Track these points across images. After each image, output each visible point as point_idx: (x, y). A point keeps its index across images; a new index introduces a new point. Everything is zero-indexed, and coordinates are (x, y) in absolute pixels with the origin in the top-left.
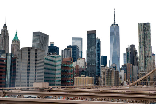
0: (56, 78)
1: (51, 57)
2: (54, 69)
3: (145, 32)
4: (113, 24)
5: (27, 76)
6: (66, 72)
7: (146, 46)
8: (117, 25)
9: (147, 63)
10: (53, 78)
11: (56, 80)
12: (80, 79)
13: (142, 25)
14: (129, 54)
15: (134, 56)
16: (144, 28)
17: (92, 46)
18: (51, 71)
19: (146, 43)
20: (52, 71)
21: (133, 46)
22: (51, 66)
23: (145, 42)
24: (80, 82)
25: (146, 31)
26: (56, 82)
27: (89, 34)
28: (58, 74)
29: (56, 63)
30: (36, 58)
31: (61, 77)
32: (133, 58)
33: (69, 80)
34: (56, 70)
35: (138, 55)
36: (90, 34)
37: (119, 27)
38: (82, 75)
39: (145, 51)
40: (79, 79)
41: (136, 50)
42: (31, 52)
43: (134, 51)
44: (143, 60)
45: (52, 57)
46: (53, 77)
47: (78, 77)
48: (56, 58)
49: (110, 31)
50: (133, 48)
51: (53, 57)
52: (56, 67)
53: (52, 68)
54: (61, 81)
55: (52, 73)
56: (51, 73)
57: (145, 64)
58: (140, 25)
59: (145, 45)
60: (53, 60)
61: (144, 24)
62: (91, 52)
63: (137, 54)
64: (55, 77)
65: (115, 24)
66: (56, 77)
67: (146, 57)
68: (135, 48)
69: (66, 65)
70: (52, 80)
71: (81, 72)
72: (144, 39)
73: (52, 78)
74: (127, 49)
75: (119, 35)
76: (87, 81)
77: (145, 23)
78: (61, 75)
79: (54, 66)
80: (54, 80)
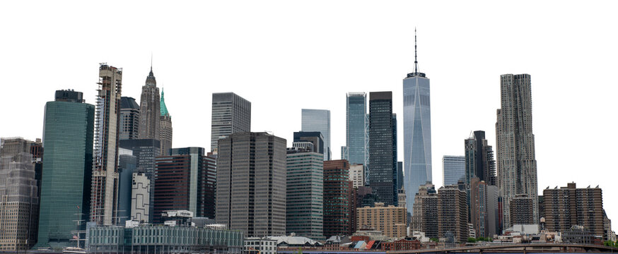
0: (313, 210)
1: (298, 158)
2: (306, 187)
3: (518, 99)
4: (412, 74)
5: (248, 202)
6: (331, 195)
7: (521, 134)
8: (423, 75)
9: (522, 178)
10: (303, 210)
11: (313, 213)
12: (373, 211)
13: (510, 80)
14: (472, 155)
15: (484, 160)
16: (514, 87)
17: (382, 133)
18: (297, 194)
19: (521, 127)
20: (300, 193)
21: (480, 135)
22: (298, 181)
23: (517, 125)
24: (373, 219)
25: (520, 96)
26: (312, 220)
27: (374, 101)
28: (317, 200)
29: (313, 173)
30: (271, 158)
31: (322, 207)
32: (482, 166)
33: (340, 217)
34: (313, 193)
35: (495, 158)
36: (378, 101)
37: (428, 80)
38: (376, 203)
39: (517, 147)
40: (369, 211)
41: (489, 144)
42: (256, 143)
43: (483, 148)
44: (515, 170)
45: (301, 158)
46: (306, 206)
47: (368, 208)
48: (312, 160)
49: (404, 92)
50: (481, 141)
51: (303, 158)
52: (313, 183)
53: (300, 184)
54: (322, 218)
55: (302, 196)
56: (300, 197)
57: (519, 181)
58: (504, 79)
59: (517, 133)
60: (303, 164)
61: (516, 77)
62: (381, 148)
63: (492, 156)
64: (309, 206)
65: (416, 73)
66: (313, 206)
67: (522, 163)
68: (486, 141)
69: (332, 178)
70: (304, 214)
71: (364, 198)
72: (516, 117)
73: (300, 210)
74: (467, 142)
75: (429, 105)
76: (391, 216)
77: (519, 75)
78: (322, 204)
79: (308, 180)
80: (308, 213)
